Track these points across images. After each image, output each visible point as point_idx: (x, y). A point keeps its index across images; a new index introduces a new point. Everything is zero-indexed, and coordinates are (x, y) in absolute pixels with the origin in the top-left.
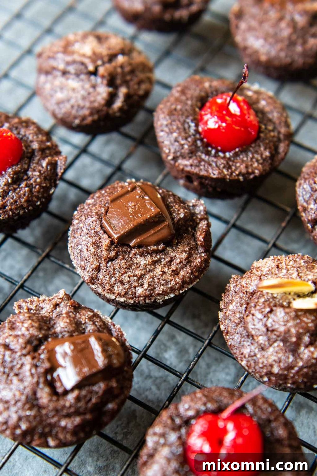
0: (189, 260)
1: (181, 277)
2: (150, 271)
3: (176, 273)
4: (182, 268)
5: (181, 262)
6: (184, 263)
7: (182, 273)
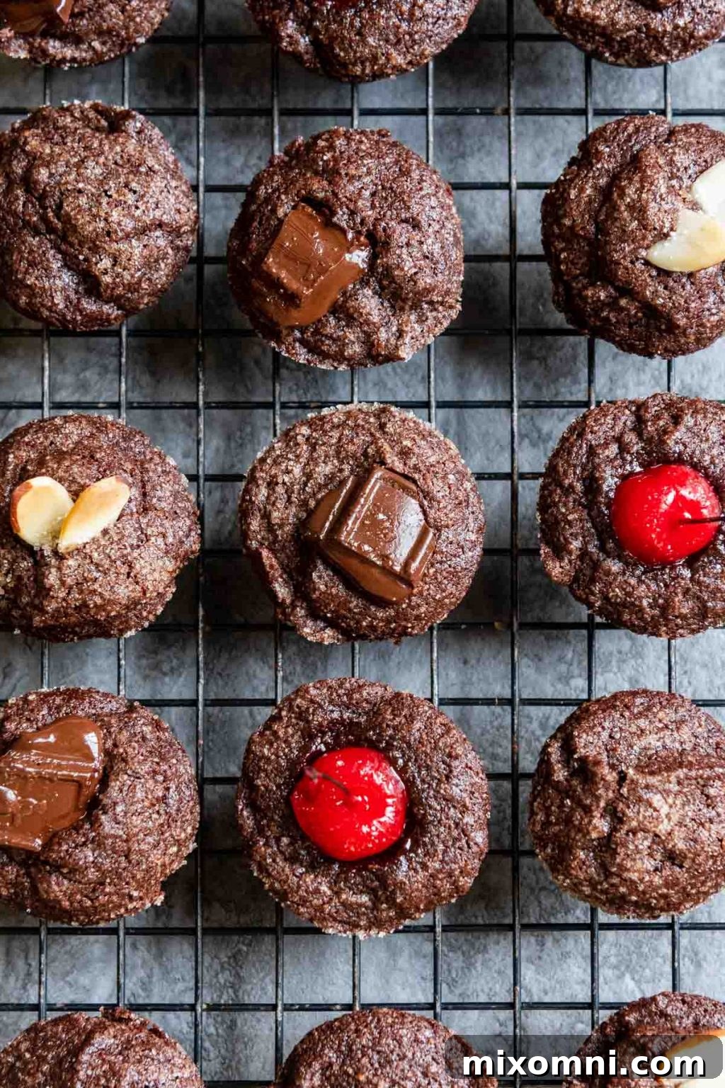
0: (266, 516)
1: (260, 482)
2: (308, 464)
3: (272, 484)
4: (268, 498)
5: (274, 504)
6: (269, 507)
7: (264, 491)
